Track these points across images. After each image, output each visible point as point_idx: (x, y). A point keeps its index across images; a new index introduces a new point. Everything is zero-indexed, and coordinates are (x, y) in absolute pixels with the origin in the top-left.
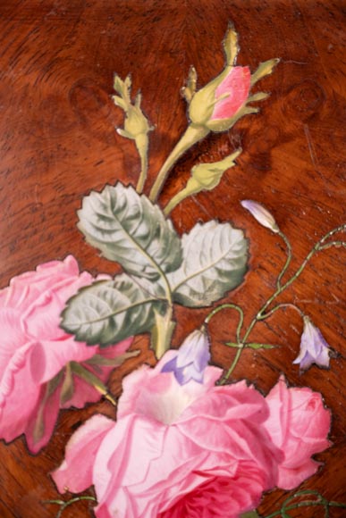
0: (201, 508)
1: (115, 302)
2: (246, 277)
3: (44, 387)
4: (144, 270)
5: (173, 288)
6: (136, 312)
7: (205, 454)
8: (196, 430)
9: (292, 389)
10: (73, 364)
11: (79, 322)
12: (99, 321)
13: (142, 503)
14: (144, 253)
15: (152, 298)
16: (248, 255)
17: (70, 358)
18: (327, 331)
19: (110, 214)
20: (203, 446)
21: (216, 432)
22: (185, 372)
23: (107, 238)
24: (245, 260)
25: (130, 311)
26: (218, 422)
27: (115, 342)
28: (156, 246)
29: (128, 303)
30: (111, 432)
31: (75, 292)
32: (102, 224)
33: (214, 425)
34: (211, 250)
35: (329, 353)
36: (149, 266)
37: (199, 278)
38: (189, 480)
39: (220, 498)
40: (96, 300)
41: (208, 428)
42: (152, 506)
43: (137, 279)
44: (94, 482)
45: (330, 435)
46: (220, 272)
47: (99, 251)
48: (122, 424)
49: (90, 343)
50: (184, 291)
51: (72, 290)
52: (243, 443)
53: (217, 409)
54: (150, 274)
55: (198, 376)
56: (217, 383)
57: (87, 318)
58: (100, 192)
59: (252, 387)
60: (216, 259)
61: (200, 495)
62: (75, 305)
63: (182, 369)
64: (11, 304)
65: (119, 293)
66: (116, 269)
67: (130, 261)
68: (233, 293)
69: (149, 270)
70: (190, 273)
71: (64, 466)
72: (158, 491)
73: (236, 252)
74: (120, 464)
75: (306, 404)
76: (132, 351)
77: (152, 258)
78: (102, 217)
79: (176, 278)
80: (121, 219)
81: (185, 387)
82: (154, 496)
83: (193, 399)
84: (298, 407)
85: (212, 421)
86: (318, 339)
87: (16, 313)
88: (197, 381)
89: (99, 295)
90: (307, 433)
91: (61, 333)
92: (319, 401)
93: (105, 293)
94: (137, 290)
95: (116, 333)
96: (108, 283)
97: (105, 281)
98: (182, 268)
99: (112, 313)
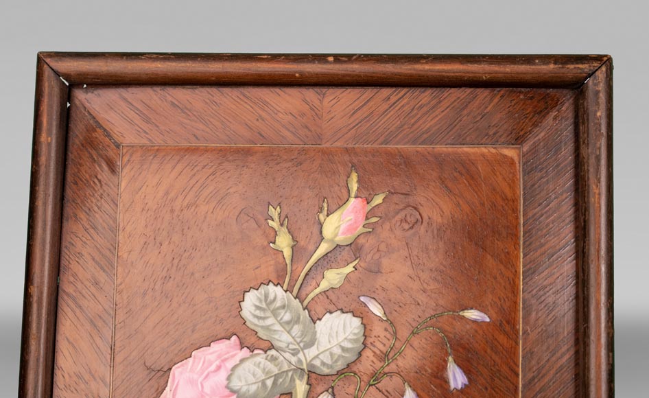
1: (267, 370)
2: (364, 353)
4: (288, 347)
5: (309, 360)
6: (281, 378)
11: (240, 384)
12: (255, 383)
14: (288, 335)
15: (293, 367)
16: (364, 336)
18: (422, 393)
19: (264, 306)
23: (261, 323)
24: (362, 340)
25: (277, 377)
28: (296, 330)
29: (276, 371)
31: (238, 362)
32: (258, 313)
34: (337, 332)
36: (291, 343)
37: (328, 353)
40: (252, 367)
43: (282, 353)
46: (344, 349)
47: (256, 332)
50: (317, 363)
51: (236, 361)
54: (292, 350)
57: (246, 381)
58: (257, 289)
60: (340, 339)
62: (239, 371)
64: (192, 370)
65: (269, 363)
66: (268, 346)
67: (277, 340)
69: (291, 347)
70: (322, 349)
73: (355, 334)
77: (293, 338)
78: (258, 308)
79: (311, 353)
80: (271, 309)
87: (195, 377)
89: (255, 365)
91: (227, 392)
93: (260, 363)
94: (282, 361)
95: (267, 392)
96: (262, 356)
97: (259, 354)
98: (316, 346)
99: (264, 378)
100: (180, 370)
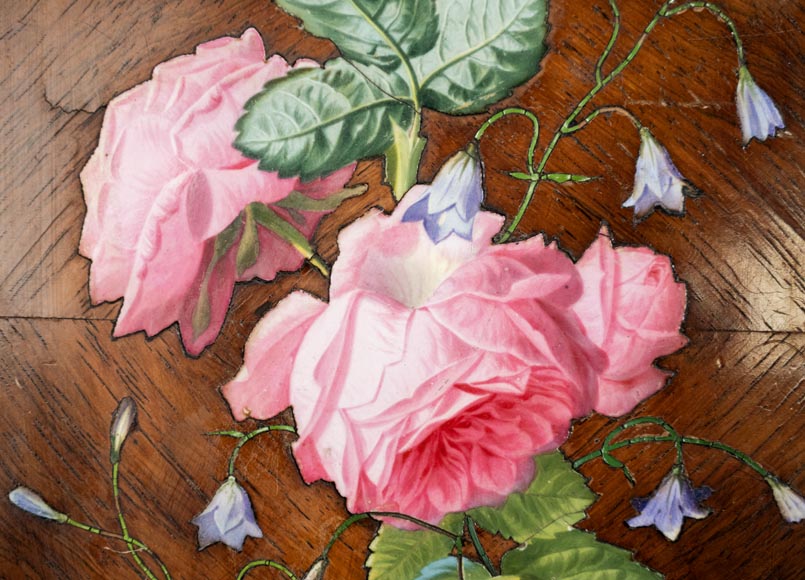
0: (469, 446)
1: (326, 105)
2: (543, 63)
3: (209, 245)
4: (373, 52)
5: (421, 82)
6: (360, 122)
7: (475, 356)
8: (461, 318)
9: (620, 250)
10: (257, 208)
11: (265, 138)
12: (299, 136)
13: (371, 437)
14: (373, 24)
15: (387, 98)
16: (548, 26)
17: (252, 199)
18: (680, 152)
20: (473, 343)
21: (493, 320)
22: (442, 221)
24: (541, 34)
25: (350, 120)
26: (497, 304)
27: (326, 172)
28: (394, 12)
29: (346, 107)
30: (320, 318)
31: (260, 89)
33: (490, 309)
34: (485, 17)
35: (684, 188)
36: (382, 44)
37: (464, 66)
38: (449, 399)
39: (501, 430)
40: (295, 102)
41: (481, 314)
42: (387, 441)
43: (362, 67)
44: (293, 402)
45: (684, 325)
46: (500, 55)
47: (299, 21)
48: (339, 305)
49: (283, 174)
50: (441, 87)
51: (255, 86)
52: (538, 339)
53: (496, 282)
54: (384, 59)
55: (464, 228)
56: (494, 240)
57: (280, 132)
59: (553, 246)
60: (494, 33)
61: (467, 425)
62: (259, 110)
63: (437, 216)
64: (156, 108)
65: (332, 90)
66: (328, 50)
67: (351, 38)
68: (522, 90)
69: (381, 52)
70: (450, 57)
71: (243, 375)
72: (398, 417)
73: (527, 21)
74: (334, 371)
75: (644, 275)
76: (354, 187)
77: (386, 32)
79: (426, 65)
81: (441, 245)
82: (392, 425)
83: (456, 266)
84: (632, 279)
85: (487, 301)
86: (665, 165)
87: (163, 123)
88: (461, 236)
89: (298, 94)
90: (646, 322)
91: (237, 157)
92: (666, 271)
94: (362, 84)
95: (327, 157)
96: (314, 74)
97: (309, 70)
98: (436, 50)
99: (320, 122)
100: (126, 108)
